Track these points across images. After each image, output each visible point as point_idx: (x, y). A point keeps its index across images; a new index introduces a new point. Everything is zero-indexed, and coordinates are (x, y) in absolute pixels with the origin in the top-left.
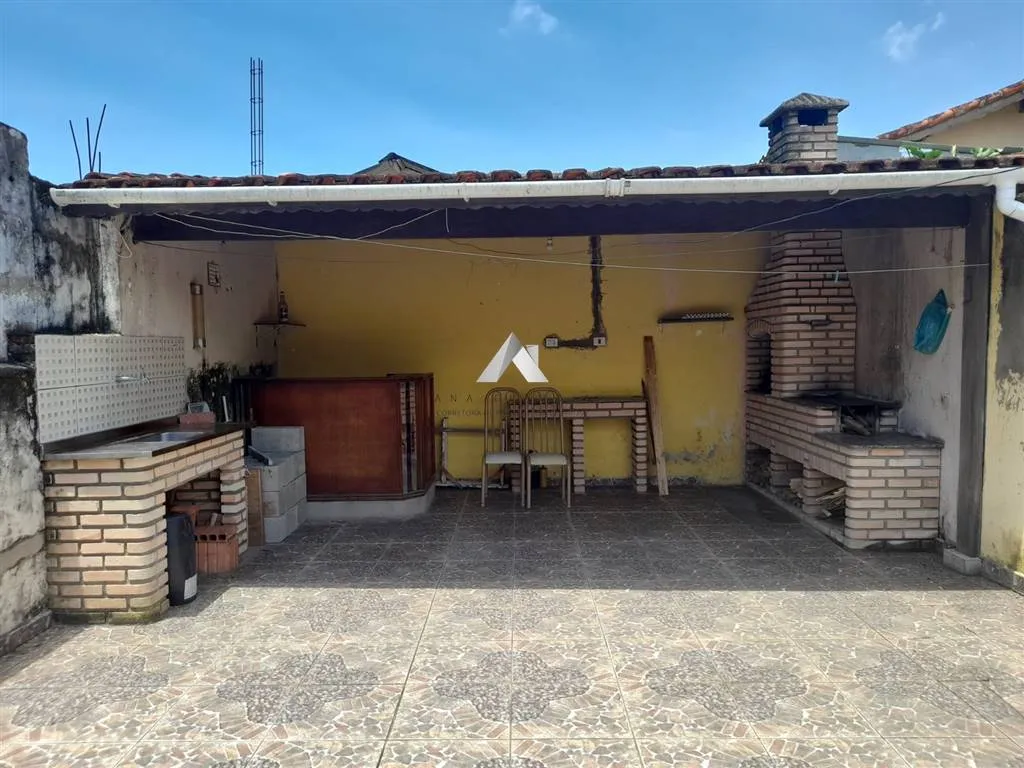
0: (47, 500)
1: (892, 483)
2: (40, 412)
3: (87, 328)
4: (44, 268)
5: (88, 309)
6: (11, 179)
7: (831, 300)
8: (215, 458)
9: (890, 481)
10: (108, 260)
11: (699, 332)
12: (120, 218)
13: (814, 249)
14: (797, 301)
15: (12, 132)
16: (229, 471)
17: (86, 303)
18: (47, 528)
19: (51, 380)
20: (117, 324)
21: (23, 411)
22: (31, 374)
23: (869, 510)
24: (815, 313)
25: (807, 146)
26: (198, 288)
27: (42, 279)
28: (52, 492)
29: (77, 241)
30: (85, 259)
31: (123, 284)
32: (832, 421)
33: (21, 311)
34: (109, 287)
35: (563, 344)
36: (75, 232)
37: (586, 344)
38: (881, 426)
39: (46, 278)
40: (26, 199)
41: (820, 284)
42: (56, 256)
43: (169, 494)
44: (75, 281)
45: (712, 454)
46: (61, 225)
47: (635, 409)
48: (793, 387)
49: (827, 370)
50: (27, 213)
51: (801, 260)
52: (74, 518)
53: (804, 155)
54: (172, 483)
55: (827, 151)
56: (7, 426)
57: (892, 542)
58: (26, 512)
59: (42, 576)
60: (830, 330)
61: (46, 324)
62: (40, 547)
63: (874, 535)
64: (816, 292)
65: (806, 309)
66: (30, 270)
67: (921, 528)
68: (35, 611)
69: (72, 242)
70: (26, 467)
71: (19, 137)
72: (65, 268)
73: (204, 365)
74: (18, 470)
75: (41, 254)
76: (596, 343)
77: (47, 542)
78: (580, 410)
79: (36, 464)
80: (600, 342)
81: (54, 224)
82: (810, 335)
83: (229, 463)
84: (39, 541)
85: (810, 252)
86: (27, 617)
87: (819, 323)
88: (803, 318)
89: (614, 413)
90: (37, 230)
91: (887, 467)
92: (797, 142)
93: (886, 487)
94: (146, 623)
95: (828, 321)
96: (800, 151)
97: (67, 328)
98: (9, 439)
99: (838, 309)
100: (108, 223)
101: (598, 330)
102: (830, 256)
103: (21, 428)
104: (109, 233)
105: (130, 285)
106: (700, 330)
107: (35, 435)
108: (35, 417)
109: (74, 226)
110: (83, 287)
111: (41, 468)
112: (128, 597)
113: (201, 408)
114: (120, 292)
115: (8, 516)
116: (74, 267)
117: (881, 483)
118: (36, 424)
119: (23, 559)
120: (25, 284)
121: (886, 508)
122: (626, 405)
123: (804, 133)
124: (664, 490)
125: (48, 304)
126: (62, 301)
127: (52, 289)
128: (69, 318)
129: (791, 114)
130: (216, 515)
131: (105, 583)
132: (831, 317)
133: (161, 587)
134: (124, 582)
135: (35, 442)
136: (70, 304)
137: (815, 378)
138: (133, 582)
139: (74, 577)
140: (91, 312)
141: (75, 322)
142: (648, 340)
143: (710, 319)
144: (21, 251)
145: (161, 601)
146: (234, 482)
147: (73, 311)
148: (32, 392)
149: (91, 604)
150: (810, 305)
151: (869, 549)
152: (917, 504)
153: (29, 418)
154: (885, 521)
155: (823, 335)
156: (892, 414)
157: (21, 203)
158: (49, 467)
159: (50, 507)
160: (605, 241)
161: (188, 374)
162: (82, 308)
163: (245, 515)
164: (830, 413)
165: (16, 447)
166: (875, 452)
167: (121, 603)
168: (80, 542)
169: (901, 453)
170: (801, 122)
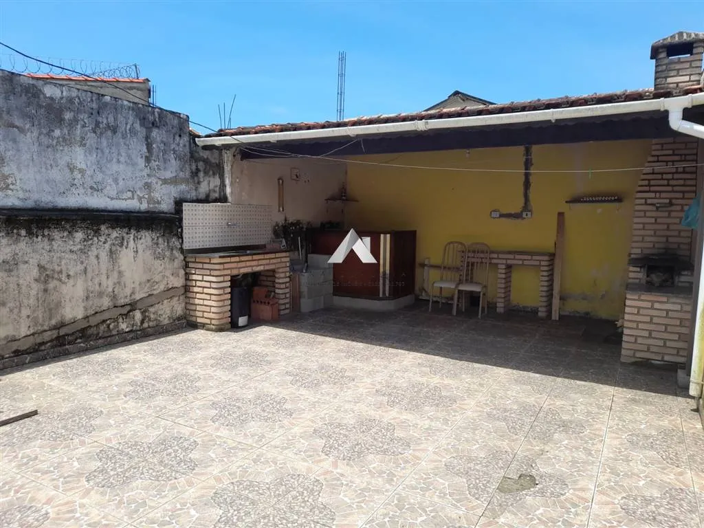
0: (186, 274)
1: (655, 320)
2: (185, 235)
3: (216, 201)
4: (195, 174)
5: (218, 192)
6: (180, 136)
7: (676, 189)
8: (267, 264)
9: (654, 318)
10: (227, 168)
11: (599, 211)
12: (234, 149)
13: (673, 150)
14: (647, 189)
15: (182, 116)
16: (279, 272)
17: (217, 189)
18: (186, 285)
19: (194, 222)
20: (230, 199)
21: (176, 235)
22: (181, 220)
23: (636, 337)
24: (660, 198)
25: (673, 73)
26: (281, 181)
27: (194, 178)
28: (188, 270)
29: (213, 161)
30: (218, 169)
31: (233, 180)
32: (640, 275)
33: (182, 192)
34: (227, 182)
35: (502, 216)
36: (213, 157)
37: (517, 216)
38: (679, 282)
39: (196, 178)
40: (187, 144)
41: (670, 176)
42: (201, 169)
43: (232, 277)
44: (211, 179)
45: (603, 296)
46: (206, 154)
47: (540, 261)
48: (639, 251)
49: (667, 240)
50: (187, 149)
51: (660, 158)
52: (194, 282)
53: (669, 80)
54: (235, 272)
55: (690, 75)
56: (168, 240)
57: (653, 362)
58: (176, 277)
59: (183, 305)
60: (672, 211)
61: (195, 198)
62: (183, 292)
63: (639, 355)
64: (665, 182)
65: (653, 195)
66: (188, 174)
67: (678, 354)
68: (179, 319)
69: (210, 162)
70: (176, 258)
71: (185, 117)
72: (206, 173)
73: (286, 220)
74: (173, 259)
75: (194, 167)
76: (524, 216)
77: (186, 291)
78: (503, 259)
79: (182, 257)
80: (527, 215)
81: (201, 154)
82: (654, 214)
83: (278, 268)
84: (182, 291)
85: (671, 152)
86: (175, 320)
87: (665, 205)
88: (649, 201)
89: (526, 263)
90: (192, 156)
91: (652, 308)
92: (665, 71)
93: (651, 322)
94: (217, 332)
95: (671, 204)
96: (666, 78)
97: (206, 200)
98: (168, 246)
99: (680, 195)
100: (228, 152)
101: (526, 207)
102: (685, 155)
103: (175, 242)
104: (227, 156)
105: (238, 180)
106: (600, 208)
107: (182, 246)
108: (182, 238)
109: (212, 154)
110: (216, 181)
111: (184, 260)
112: (211, 319)
113: (281, 241)
114: (232, 184)
115: (167, 277)
116: (211, 172)
117: (648, 319)
118: (182, 241)
119: (173, 296)
120: (186, 181)
121: (650, 337)
122: (534, 258)
123: (672, 63)
124: (555, 316)
125: (196, 190)
126: (204, 188)
127: (199, 183)
128: (208, 196)
129: (661, 50)
130: (273, 293)
131: (204, 312)
132: (674, 201)
133: (226, 318)
134: (210, 312)
135: (181, 248)
136: (208, 189)
137: (657, 246)
138: (213, 313)
139: (193, 307)
140: (220, 193)
141: (211, 197)
142: (561, 215)
143: (605, 201)
144: (183, 167)
145: (227, 324)
146: (282, 278)
147: (209, 193)
148: (181, 227)
149: (199, 320)
150: (656, 192)
151: (635, 364)
152: (676, 337)
153: (179, 238)
154: (649, 346)
155: (666, 214)
156: (689, 274)
157: (185, 146)
158: (188, 260)
159: (187, 277)
160: (535, 149)
161: (274, 224)
162: (215, 191)
163: (288, 295)
164: (638, 269)
165: (172, 250)
166: (643, 297)
167: (208, 321)
168: (197, 293)
169: (665, 299)
170: (669, 55)
